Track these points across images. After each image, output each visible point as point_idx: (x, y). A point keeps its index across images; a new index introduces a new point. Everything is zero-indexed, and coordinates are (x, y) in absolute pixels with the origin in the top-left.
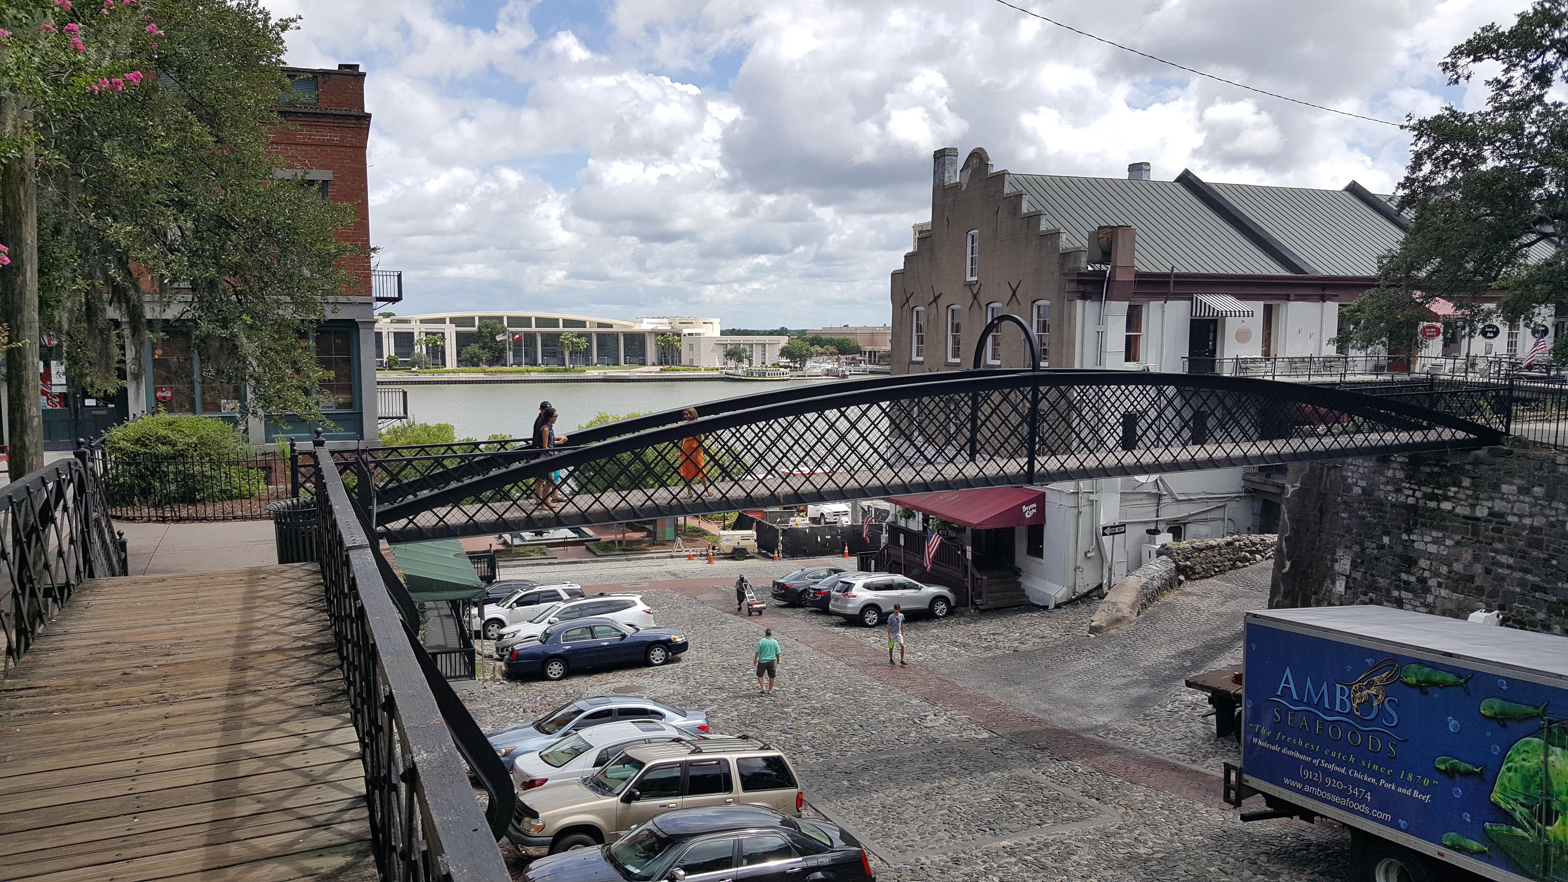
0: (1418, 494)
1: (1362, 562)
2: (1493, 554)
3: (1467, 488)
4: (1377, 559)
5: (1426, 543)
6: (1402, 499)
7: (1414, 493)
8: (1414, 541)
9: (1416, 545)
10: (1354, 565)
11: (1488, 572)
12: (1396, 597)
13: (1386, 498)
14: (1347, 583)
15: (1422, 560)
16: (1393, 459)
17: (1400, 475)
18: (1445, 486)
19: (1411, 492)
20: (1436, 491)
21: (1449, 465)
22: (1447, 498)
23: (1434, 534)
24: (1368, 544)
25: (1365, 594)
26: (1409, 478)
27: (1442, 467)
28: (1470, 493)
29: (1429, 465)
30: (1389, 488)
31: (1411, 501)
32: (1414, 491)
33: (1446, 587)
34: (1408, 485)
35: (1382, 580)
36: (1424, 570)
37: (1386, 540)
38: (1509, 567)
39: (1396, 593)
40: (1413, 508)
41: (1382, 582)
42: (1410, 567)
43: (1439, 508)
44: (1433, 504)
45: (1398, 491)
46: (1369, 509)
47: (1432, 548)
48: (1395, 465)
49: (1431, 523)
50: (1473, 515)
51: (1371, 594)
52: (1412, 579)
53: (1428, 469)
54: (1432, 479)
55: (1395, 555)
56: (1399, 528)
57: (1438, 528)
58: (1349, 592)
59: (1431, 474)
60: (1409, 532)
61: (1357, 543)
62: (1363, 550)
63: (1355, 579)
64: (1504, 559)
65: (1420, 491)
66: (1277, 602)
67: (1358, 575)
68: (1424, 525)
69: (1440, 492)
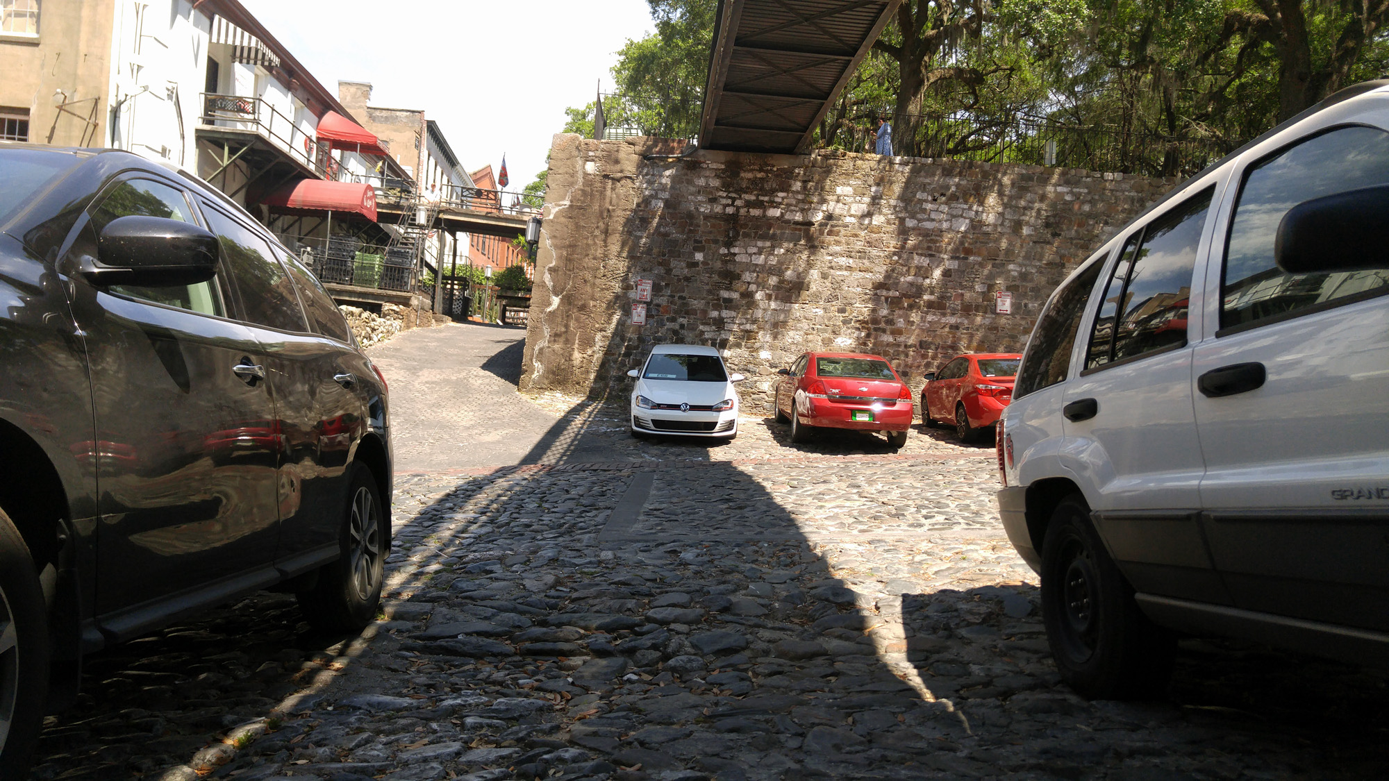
0: (738, 203)
1: (667, 285)
2: (830, 258)
3: (798, 192)
4: (687, 279)
5: (751, 255)
6: (718, 209)
7: (733, 202)
8: (735, 254)
9: (737, 259)
10: (656, 289)
11: (824, 276)
12: (714, 319)
13: (697, 209)
14: (648, 311)
15: (747, 273)
16: (705, 166)
17: (715, 183)
18: (772, 192)
19: (729, 201)
20: (761, 198)
21: (775, 169)
22: (777, 205)
23: (760, 244)
24: (673, 263)
25: (673, 320)
26: (726, 186)
27: (767, 172)
28: (800, 197)
29: (752, 171)
30: (700, 198)
31: (730, 210)
32: (734, 200)
33: (776, 299)
34: (725, 195)
35: (696, 302)
36: (749, 283)
37: (699, 256)
38: (849, 268)
39: (715, 314)
40: (734, 218)
41: (696, 304)
42: (731, 283)
43: (764, 216)
44: (755, 212)
45: (713, 200)
46: (674, 224)
47: (761, 260)
48: (708, 173)
49: (756, 233)
50: (806, 220)
51: (681, 320)
52: (735, 296)
53: (750, 175)
54: (756, 185)
55: (711, 271)
56: (716, 242)
57: (764, 237)
58: (651, 321)
59: (754, 181)
60: (729, 245)
61: (660, 264)
62: (669, 271)
63: (658, 305)
64: (843, 261)
65: (740, 198)
67: (663, 301)
68: (746, 235)
69: (766, 199)
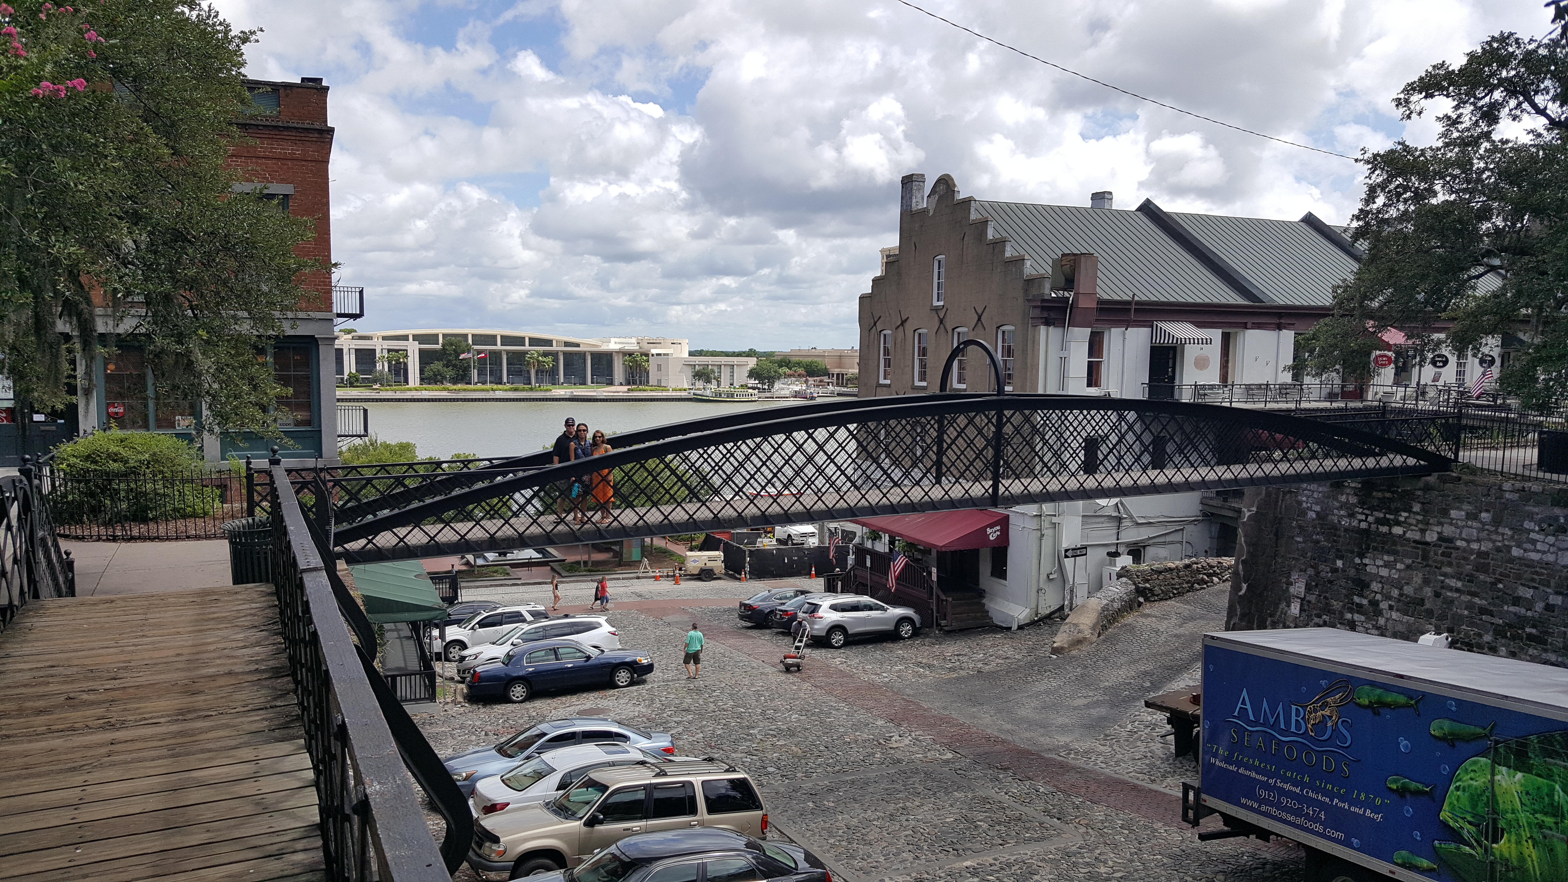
0: (1370, 519)
1: (1317, 585)
2: (1442, 578)
3: (1418, 513)
4: (1331, 582)
5: (1378, 567)
6: (1355, 523)
7: (1367, 518)
8: (1366, 565)
9: (1368, 569)
10: (1308, 588)
11: (1437, 595)
12: (1348, 620)
13: (1339, 521)
14: (1302, 605)
15: (1374, 584)
16: (1347, 484)
17: (1353, 500)
18: (1397, 512)
19: (1363, 517)
20: (1388, 516)
21: (1400, 490)
22: (1398, 523)
23: (1386, 558)
24: (1322, 567)
25: (1319, 616)
26: (1362, 503)
27: (1393, 492)
28: (1420, 518)
29: (1380, 491)
30: (1342, 513)
31: (1364, 525)
32: (1367, 516)
33: (1397, 610)
34: (1361, 510)
35: (1335, 603)
36: (1376, 593)
37: (1339, 563)
38: (1457, 590)
39: (1349, 616)
40: (1367, 532)
41: (1336, 605)
42: (1362, 590)
43: (1390, 533)
44: (1384, 529)
45: (1352, 515)
46: (1323, 533)
47: (1384, 572)
48: (1348, 491)
49: (1383, 548)
50: (1423, 540)
51: (1325, 617)
52: (1365, 602)
53: (1380, 495)
54: (1383, 505)
55: (1348, 578)
56: (1352, 552)
57: (1388, 553)
58: (1304, 614)
59: (1382, 500)
60: (1362, 556)
61: (1312, 567)
62: (1318, 573)
63: (1309, 602)
64: (1453, 583)
65: (1372, 515)
66: (1234, 624)
67: (1312, 598)
68: (1375, 549)
69: (1392, 517)
